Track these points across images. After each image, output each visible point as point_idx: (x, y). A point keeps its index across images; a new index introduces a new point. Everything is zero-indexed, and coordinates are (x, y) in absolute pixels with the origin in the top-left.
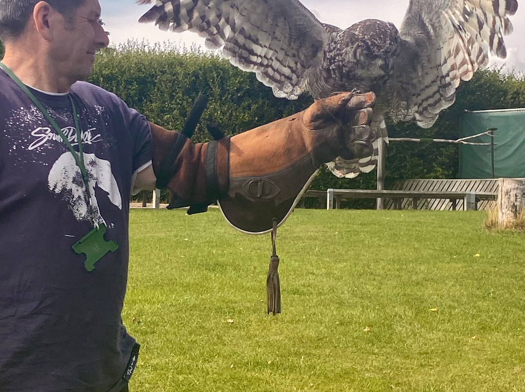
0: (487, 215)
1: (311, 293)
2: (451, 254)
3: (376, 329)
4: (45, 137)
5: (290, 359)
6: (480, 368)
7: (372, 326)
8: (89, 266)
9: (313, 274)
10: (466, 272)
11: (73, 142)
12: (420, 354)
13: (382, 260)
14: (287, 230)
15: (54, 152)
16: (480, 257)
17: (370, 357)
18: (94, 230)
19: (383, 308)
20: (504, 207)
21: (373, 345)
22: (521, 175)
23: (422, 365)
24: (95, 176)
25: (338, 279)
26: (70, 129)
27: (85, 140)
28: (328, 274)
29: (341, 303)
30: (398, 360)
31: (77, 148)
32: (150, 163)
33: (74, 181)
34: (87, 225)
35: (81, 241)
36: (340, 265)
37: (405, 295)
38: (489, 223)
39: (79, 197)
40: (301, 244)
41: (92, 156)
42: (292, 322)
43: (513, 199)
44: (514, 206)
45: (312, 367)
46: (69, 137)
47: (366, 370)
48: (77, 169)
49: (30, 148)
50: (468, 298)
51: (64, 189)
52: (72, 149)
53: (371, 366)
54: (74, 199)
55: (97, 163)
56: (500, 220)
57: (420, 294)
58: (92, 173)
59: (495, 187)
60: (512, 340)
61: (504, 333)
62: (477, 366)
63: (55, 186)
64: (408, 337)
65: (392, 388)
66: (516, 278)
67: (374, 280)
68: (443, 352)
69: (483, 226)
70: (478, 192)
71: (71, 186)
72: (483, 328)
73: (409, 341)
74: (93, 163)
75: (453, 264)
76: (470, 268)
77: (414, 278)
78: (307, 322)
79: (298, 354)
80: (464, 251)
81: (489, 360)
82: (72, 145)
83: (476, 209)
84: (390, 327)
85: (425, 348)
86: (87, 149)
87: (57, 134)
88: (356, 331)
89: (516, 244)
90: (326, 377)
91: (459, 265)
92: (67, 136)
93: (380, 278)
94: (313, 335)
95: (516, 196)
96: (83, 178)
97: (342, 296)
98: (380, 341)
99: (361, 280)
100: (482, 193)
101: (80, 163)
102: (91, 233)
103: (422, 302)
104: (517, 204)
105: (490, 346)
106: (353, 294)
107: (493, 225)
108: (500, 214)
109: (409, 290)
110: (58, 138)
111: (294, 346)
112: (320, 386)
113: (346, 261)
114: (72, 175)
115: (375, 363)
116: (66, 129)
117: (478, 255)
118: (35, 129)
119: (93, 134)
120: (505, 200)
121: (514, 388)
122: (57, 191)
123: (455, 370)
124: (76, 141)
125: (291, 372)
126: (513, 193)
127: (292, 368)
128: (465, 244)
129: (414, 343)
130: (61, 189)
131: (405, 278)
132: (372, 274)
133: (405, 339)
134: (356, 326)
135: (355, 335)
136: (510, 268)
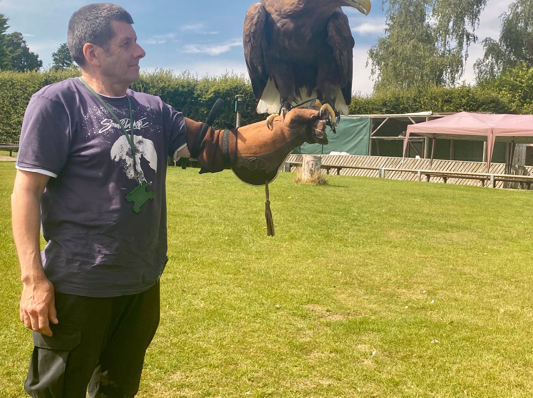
0: (296, 175)
1: (196, 217)
2: (275, 196)
3: (232, 238)
4: (109, 125)
5: (183, 254)
6: (289, 260)
7: (230, 236)
8: (137, 209)
9: (197, 206)
10: (283, 207)
11: (128, 128)
12: (256, 252)
13: (236, 198)
14: (182, 180)
15: (115, 135)
16: (291, 198)
17: (228, 254)
18: (139, 186)
19: (237, 226)
20: (305, 170)
21: (230, 246)
22: (315, 153)
23: (257, 258)
24: (141, 150)
25: (211, 209)
26: (126, 120)
27: (136, 127)
28: (205, 206)
29: (212, 223)
30: (244, 255)
31: (129, 132)
32: (186, 144)
33: (127, 154)
34: (134, 182)
35: (131, 193)
36: (212, 201)
37: (249, 219)
38: (297, 179)
39: (130, 164)
40: (190, 188)
41: (140, 138)
42: (184, 233)
43: (311, 166)
44: (311, 170)
45: (195, 259)
46: (126, 125)
47: (226, 261)
48: (129, 146)
49: (100, 132)
50: (284, 222)
51: (121, 159)
52: (126, 133)
53: (229, 258)
54: (127, 166)
55: (144, 141)
56: (303, 178)
57: (257, 218)
58: (139, 149)
59: (301, 159)
60: (307, 245)
61: (303, 241)
62: (288, 259)
63: (115, 157)
64: (250, 243)
65: (240, 271)
66: (310, 211)
67: (232, 210)
68: (269, 251)
69: (294, 181)
70: (291, 162)
71: (125, 157)
72: (292, 238)
73: (251, 245)
74: (140, 142)
75: (276, 202)
76: (286, 205)
77: (255, 209)
78: (193, 233)
79: (187, 251)
80: (282, 194)
81: (294, 256)
82: (127, 130)
83: (290, 171)
84: (240, 236)
85: (259, 249)
86: (138, 133)
87: (117, 123)
88: (221, 239)
89: (311, 192)
90: (203, 264)
91: (280, 203)
92: (124, 125)
93: (235, 209)
94: (196, 241)
95: (313, 165)
96: (133, 152)
97: (213, 219)
98: (235, 245)
99: (224, 210)
100: (294, 162)
101: (131, 142)
102: (137, 187)
103: (259, 223)
104: (313, 169)
105: (295, 248)
106: (220, 218)
107: (298, 181)
108: (303, 175)
109: (251, 216)
110: (117, 126)
111: (185, 247)
112: (199, 270)
113: (216, 198)
114: (126, 150)
115: (231, 257)
116: (123, 120)
117: (290, 197)
118: (103, 120)
119: (144, 122)
120: (306, 167)
121: (308, 272)
122: (116, 160)
123: (275, 261)
124: (130, 128)
125: (183, 261)
126: (311, 163)
127: (184, 259)
128: (283, 191)
129: (253, 246)
130: (119, 159)
131: (249, 209)
132: (230, 206)
133: (249, 244)
134: (221, 236)
135: (220, 241)
136: (308, 205)
